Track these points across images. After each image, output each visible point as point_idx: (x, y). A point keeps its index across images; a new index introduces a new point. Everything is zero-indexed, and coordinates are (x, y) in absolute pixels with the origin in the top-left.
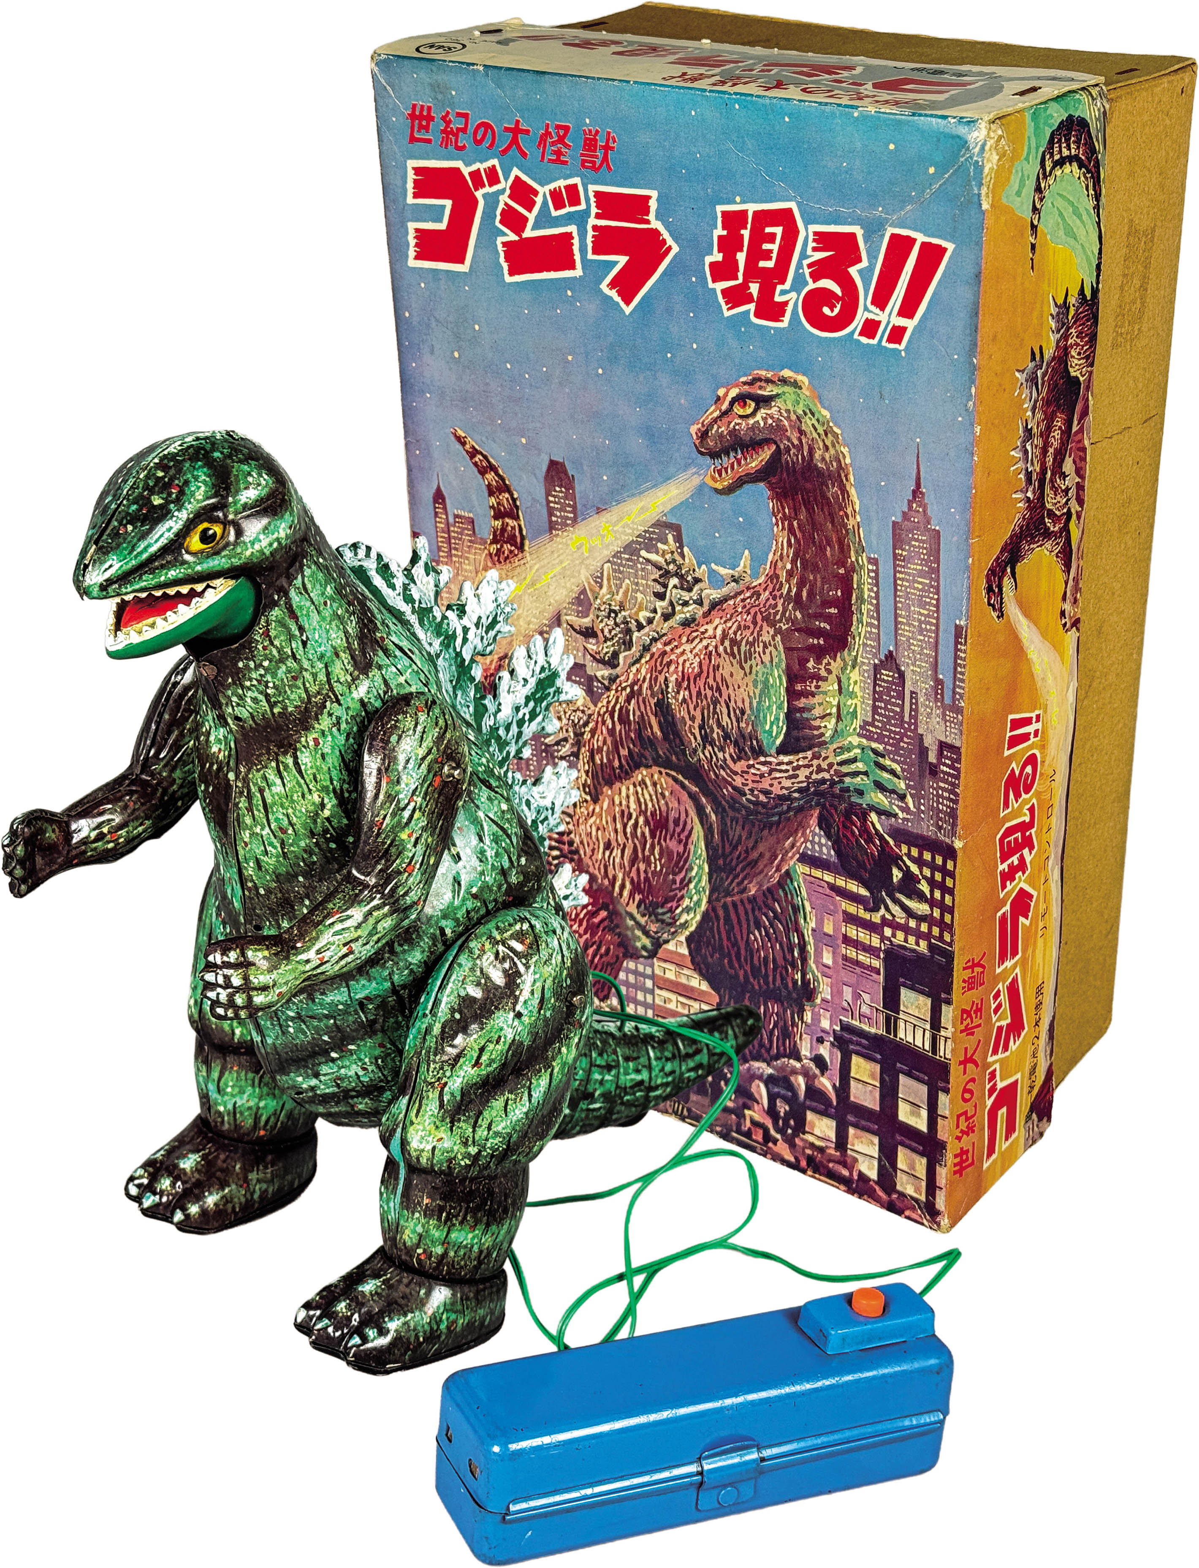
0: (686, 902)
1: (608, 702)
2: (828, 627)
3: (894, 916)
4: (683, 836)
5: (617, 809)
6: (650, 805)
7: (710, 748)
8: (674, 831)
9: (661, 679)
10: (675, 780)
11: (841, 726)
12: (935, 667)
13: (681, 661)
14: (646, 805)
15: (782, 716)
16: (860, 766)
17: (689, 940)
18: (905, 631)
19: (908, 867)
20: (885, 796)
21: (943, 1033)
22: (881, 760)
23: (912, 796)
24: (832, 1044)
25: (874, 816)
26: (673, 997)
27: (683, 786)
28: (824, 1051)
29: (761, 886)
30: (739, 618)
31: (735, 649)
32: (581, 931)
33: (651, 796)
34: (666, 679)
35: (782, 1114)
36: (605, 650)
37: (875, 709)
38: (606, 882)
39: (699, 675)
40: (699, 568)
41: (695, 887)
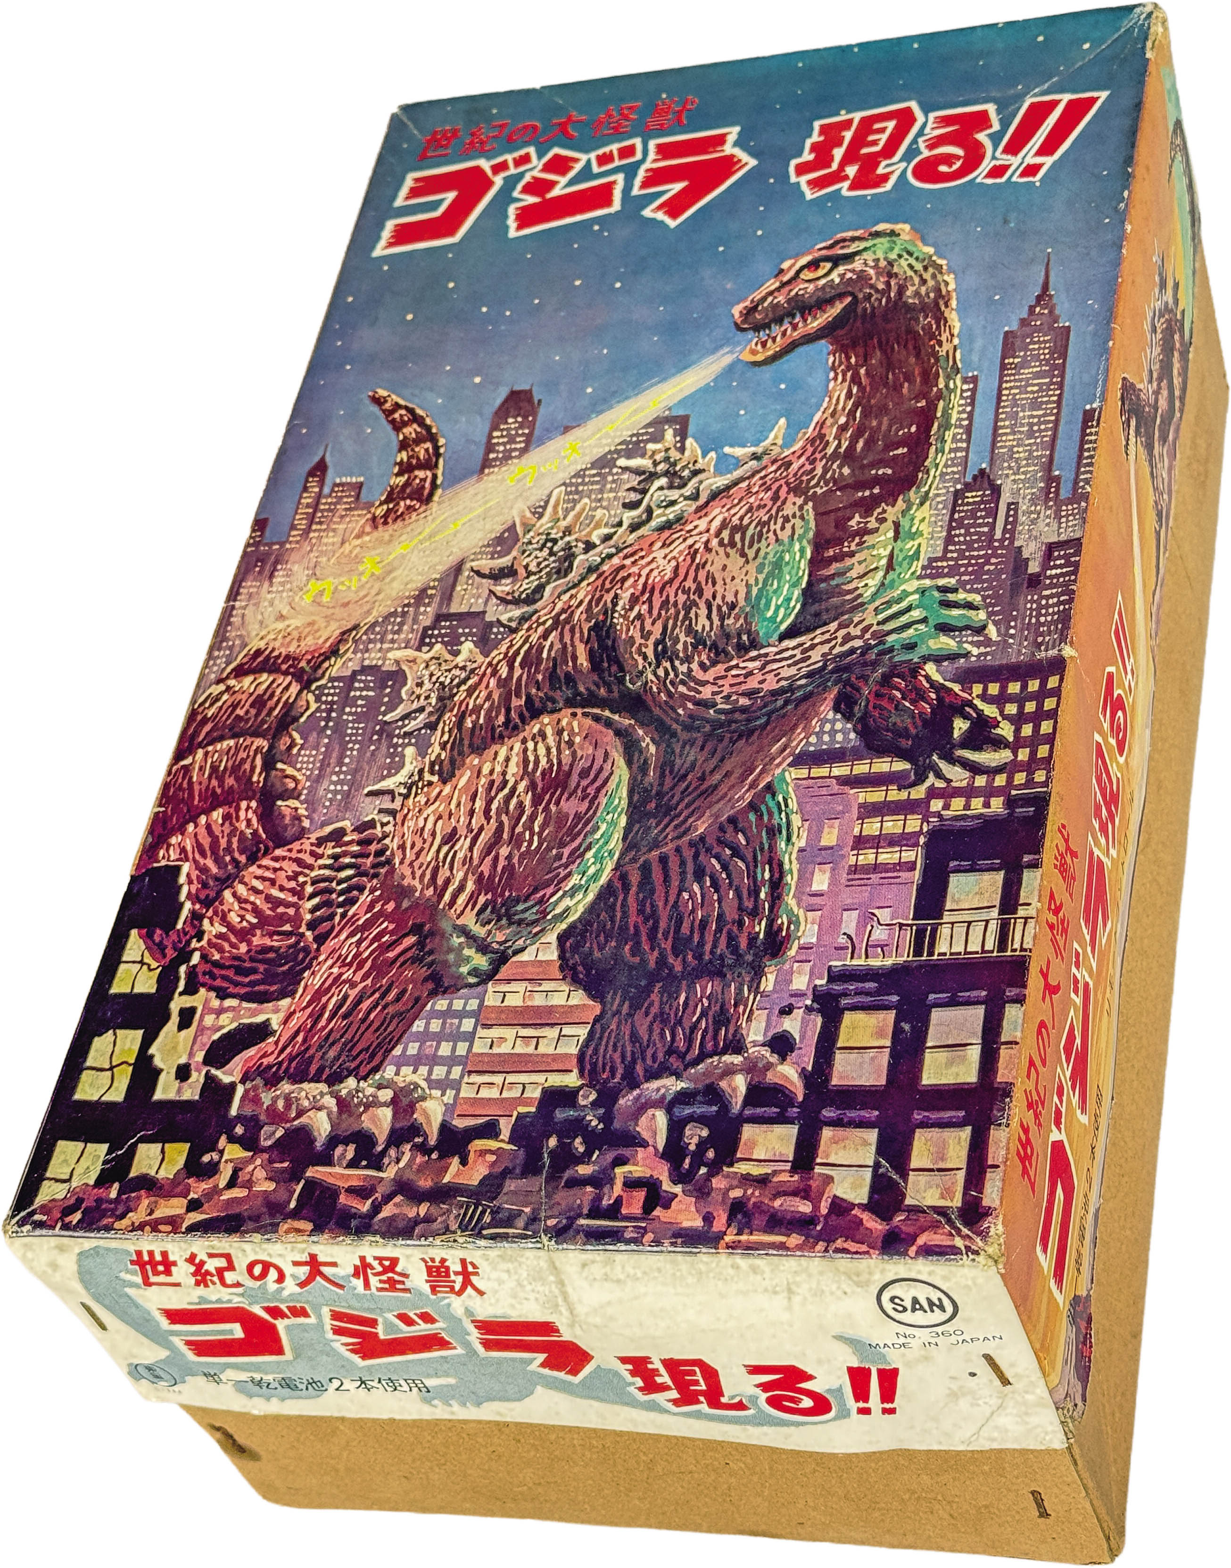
0: (575, 880)
1: (511, 646)
2: (890, 472)
3: (949, 781)
4: (591, 791)
5: (483, 780)
6: (543, 762)
7: (668, 665)
8: (578, 785)
9: (608, 598)
10: (597, 719)
11: (891, 575)
12: (1049, 466)
13: (644, 573)
14: (537, 762)
15: (797, 593)
16: (916, 614)
17: (562, 939)
18: (1007, 440)
19: (980, 713)
20: (953, 638)
21: (1021, 912)
22: (951, 597)
23: (995, 623)
24: (809, 1009)
25: (930, 668)
26: (509, 1033)
27: (608, 723)
28: (791, 1025)
29: (717, 816)
30: (752, 500)
31: (738, 537)
32: (358, 978)
33: (548, 749)
34: (616, 596)
35: (692, 1147)
36: (525, 586)
37: (949, 540)
38: (430, 892)
39: (671, 581)
40: (704, 456)
41: (595, 856)
